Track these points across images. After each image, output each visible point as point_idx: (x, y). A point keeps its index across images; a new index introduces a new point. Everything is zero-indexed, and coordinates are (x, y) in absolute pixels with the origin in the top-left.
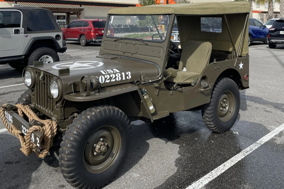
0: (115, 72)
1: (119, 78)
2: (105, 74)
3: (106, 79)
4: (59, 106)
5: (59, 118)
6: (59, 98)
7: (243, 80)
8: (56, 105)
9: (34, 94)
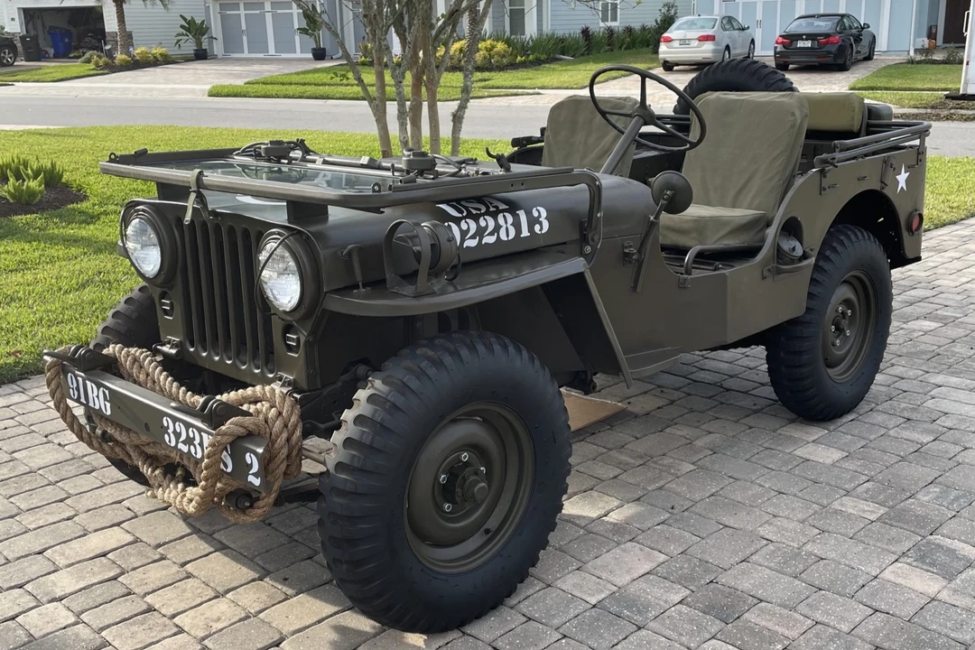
0: (492, 209)
1: (507, 229)
2: (461, 215)
3: (464, 234)
4: (298, 340)
5: (304, 385)
6: (302, 311)
7: (905, 234)
8: (285, 339)
9: (171, 305)
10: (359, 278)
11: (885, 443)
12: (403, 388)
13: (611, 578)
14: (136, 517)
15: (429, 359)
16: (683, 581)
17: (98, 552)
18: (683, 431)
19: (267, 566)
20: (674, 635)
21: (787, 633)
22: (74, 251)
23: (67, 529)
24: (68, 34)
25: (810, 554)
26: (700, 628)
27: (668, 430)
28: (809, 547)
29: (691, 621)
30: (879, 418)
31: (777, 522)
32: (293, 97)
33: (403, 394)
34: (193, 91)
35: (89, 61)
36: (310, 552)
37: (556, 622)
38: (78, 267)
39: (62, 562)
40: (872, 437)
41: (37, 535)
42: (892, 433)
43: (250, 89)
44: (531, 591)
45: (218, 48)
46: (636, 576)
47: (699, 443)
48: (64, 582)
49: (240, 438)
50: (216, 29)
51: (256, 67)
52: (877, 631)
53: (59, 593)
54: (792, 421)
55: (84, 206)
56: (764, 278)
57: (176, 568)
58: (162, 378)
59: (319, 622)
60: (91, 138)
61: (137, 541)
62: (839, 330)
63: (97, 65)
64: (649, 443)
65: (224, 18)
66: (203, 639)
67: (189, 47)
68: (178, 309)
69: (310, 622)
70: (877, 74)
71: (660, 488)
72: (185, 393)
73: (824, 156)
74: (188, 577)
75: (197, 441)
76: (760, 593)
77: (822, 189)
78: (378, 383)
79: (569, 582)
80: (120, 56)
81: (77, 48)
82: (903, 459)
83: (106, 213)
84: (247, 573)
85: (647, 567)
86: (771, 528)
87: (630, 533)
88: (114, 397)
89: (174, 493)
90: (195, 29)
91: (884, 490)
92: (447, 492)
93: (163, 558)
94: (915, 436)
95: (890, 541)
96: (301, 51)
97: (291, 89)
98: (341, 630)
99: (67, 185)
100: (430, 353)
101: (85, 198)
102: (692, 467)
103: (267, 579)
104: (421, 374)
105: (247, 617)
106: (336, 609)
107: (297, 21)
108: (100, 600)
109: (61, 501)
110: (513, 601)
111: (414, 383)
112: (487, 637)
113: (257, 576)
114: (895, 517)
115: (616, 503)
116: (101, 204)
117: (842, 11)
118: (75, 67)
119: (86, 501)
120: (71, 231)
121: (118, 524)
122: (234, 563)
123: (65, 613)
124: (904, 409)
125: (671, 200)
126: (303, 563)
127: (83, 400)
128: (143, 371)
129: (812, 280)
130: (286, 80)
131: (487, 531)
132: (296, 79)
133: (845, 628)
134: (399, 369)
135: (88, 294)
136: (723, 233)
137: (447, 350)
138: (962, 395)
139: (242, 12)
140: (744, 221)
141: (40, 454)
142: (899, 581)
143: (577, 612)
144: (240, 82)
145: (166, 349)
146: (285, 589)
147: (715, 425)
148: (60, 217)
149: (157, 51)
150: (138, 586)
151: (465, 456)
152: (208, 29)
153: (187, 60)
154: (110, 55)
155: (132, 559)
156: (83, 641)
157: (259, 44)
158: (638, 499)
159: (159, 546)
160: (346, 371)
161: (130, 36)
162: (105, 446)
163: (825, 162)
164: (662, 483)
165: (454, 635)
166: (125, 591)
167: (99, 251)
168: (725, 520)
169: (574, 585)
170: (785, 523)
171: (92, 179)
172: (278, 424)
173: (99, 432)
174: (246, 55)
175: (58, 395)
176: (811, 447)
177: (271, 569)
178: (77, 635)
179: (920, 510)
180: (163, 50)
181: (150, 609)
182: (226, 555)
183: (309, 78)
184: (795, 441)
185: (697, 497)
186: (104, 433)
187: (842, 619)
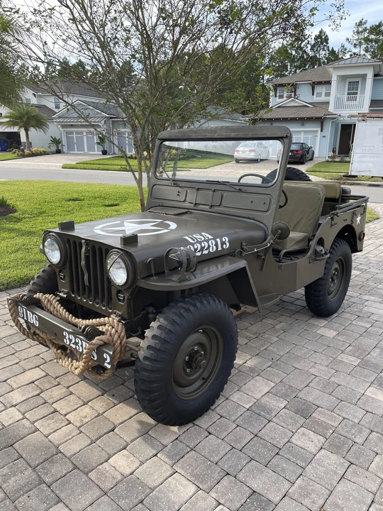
0: (206, 239)
1: (213, 247)
2: (194, 242)
3: (195, 250)
4: (124, 297)
5: (126, 316)
6: (127, 286)
7: (358, 241)
8: (118, 296)
9: (64, 276)
10: (153, 273)
11: (353, 328)
12: (173, 322)
13: (253, 395)
14: (46, 362)
15: (184, 308)
16: (284, 396)
17: (30, 381)
18: (270, 321)
19: (105, 388)
20: (285, 426)
21: (333, 424)
22: (13, 235)
23: (17, 369)
24: (6, 142)
25: (334, 383)
26: (296, 422)
27: (264, 321)
28: (333, 379)
29: (291, 418)
30: (347, 316)
31: (317, 366)
32: (95, 169)
33: (173, 325)
34: (56, 166)
35: (15, 153)
36: (123, 381)
37: (233, 418)
38: (15, 242)
39: (15, 386)
40: (347, 325)
41: (4, 371)
42: (354, 322)
43: (78, 166)
44: (220, 402)
45: (65, 149)
46: (263, 394)
47: (278, 327)
48: (17, 397)
49: (100, 346)
50: (64, 142)
51: (80, 157)
52: (370, 422)
53: (14, 403)
54: (313, 317)
55: (16, 214)
56: (310, 263)
57: (65, 389)
58: (61, 310)
59: (130, 418)
60: (17, 185)
61: (47, 375)
62: (333, 280)
63: (18, 154)
64: (257, 327)
65: (67, 137)
66: (80, 427)
67: (54, 148)
68: (67, 278)
69: (126, 418)
70: (315, 166)
71: (266, 349)
72: (72, 318)
73: (333, 212)
74: (71, 394)
75: (80, 344)
76: (317, 403)
77: (332, 225)
78: (162, 320)
79: (236, 397)
80: (27, 151)
81: (10, 148)
82: (361, 335)
83: (25, 218)
84: (96, 392)
85: (267, 389)
86: (315, 369)
87: (257, 371)
88: (40, 319)
89: (67, 362)
90: (56, 142)
91: (358, 351)
92: (189, 364)
93: (59, 384)
94: (363, 324)
95: (365, 376)
96: (97, 151)
97: (94, 166)
98: (141, 423)
99: (8, 206)
100: (184, 306)
101: (16, 211)
102: (277, 339)
103: (105, 395)
104: (181, 316)
105: (98, 416)
106: (137, 411)
107: (96, 139)
108: (33, 407)
109: (13, 354)
110: (213, 407)
111: (178, 320)
112: (205, 426)
113: (101, 394)
114: (365, 364)
115: (249, 357)
116: (23, 214)
117: (302, 142)
118: (9, 155)
119: (24, 355)
120: (11, 226)
121: (38, 367)
122: (90, 387)
123: (18, 413)
124: (356, 311)
125: (281, 234)
126: (120, 387)
127: (25, 318)
128: (52, 306)
129: (327, 262)
130: (92, 162)
131: (203, 379)
132: (96, 162)
133: (357, 421)
134: (171, 313)
135: (19, 255)
136: (293, 243)
137: (191, 304)
138: (377, 305)
139: (75, 135)
140: (301, 238)
141: (3, 330)
142: (373, 396)
143: (242, 413)
144: (74, 163)
145: (61, 294)
146: (113, 401)
147: (282, 319)
148: (6, 219)
149: (41, 150)
150: (49, 399)
151: (196, 348)
152: (61, 142)
153: (53, 153)
154: (23, 151)
155: (46, 385)
156: (27, 428)
157: (81, 148)
158: (257, 355)
159: (57, 377)
160: (144, 309)
161: (31, 143)
162: (34, 337)
163: (334, 214)
164: (266, 347)
165: (191, 425)
166: (44, 401)
167: (23, 235)
168: (295, 365)
169: (238, 399)
170: (321, 367)
171: (18, 203)
172: (116, 336)
173: (32, 331)
174: (76, 152)
175: (14, 315)
176: (323, 329)
177: (107, 390)
178: (24, 425)
179: (374, 361)
180: (44, 149)
181: (55, 411)
182: (86, 382)
183: (101, 162)
184: (317, 326)
185: (282, 353)
186: (34, 332)
187: (355, 417)
